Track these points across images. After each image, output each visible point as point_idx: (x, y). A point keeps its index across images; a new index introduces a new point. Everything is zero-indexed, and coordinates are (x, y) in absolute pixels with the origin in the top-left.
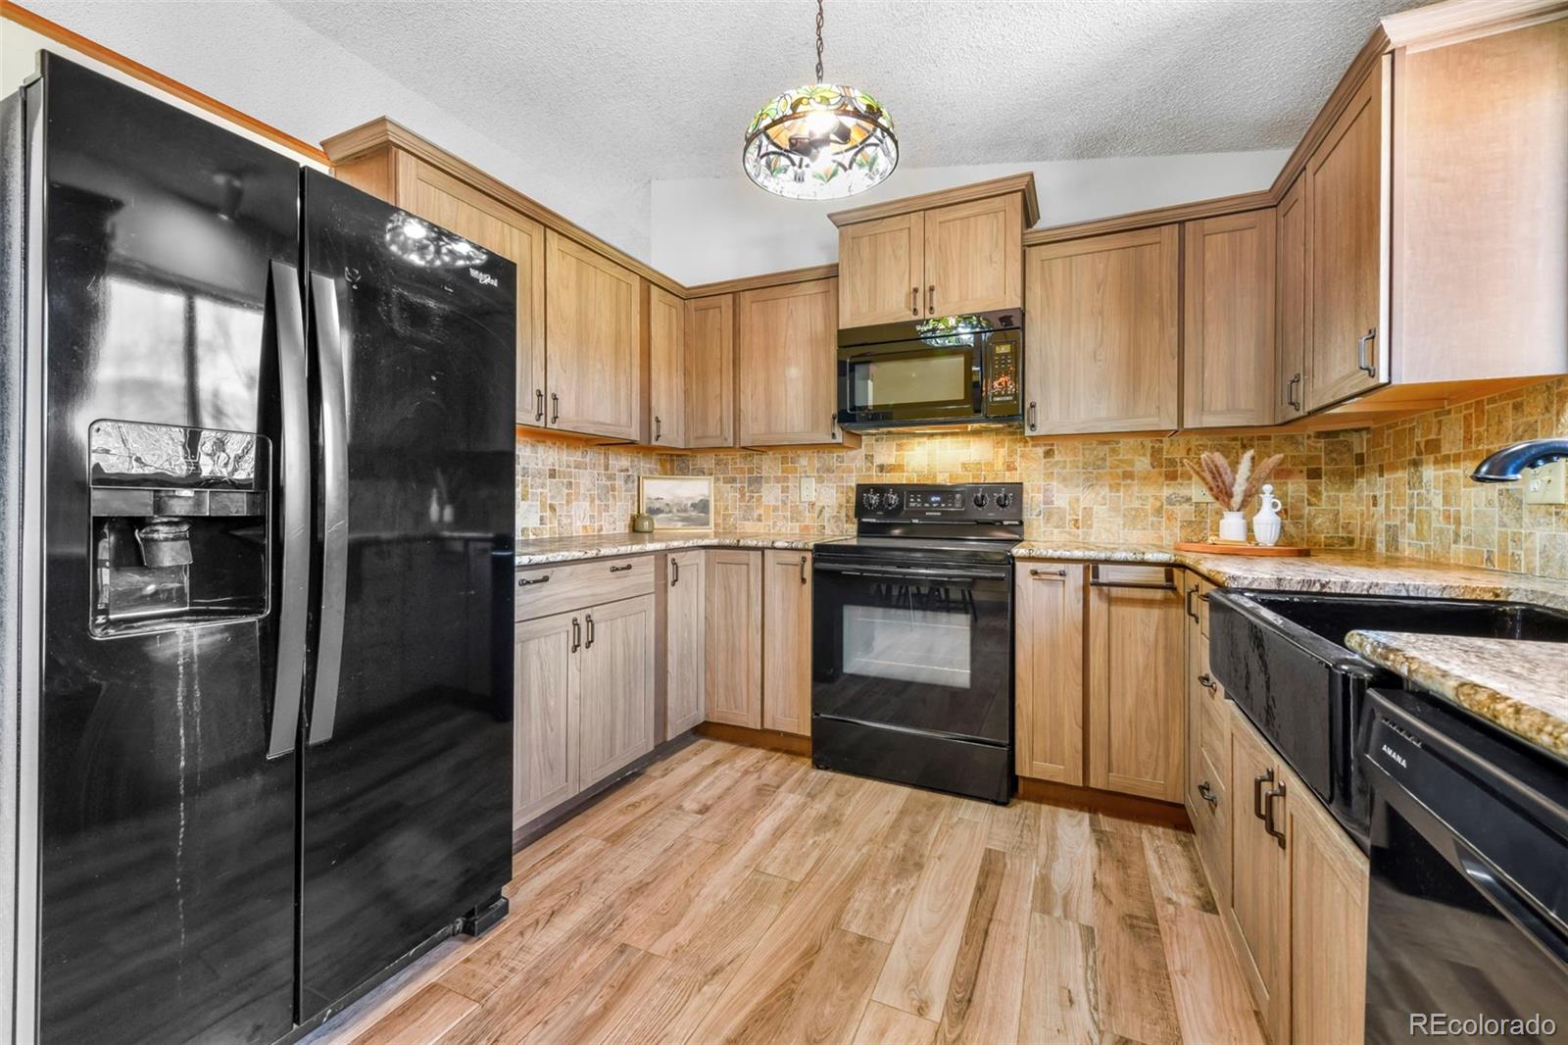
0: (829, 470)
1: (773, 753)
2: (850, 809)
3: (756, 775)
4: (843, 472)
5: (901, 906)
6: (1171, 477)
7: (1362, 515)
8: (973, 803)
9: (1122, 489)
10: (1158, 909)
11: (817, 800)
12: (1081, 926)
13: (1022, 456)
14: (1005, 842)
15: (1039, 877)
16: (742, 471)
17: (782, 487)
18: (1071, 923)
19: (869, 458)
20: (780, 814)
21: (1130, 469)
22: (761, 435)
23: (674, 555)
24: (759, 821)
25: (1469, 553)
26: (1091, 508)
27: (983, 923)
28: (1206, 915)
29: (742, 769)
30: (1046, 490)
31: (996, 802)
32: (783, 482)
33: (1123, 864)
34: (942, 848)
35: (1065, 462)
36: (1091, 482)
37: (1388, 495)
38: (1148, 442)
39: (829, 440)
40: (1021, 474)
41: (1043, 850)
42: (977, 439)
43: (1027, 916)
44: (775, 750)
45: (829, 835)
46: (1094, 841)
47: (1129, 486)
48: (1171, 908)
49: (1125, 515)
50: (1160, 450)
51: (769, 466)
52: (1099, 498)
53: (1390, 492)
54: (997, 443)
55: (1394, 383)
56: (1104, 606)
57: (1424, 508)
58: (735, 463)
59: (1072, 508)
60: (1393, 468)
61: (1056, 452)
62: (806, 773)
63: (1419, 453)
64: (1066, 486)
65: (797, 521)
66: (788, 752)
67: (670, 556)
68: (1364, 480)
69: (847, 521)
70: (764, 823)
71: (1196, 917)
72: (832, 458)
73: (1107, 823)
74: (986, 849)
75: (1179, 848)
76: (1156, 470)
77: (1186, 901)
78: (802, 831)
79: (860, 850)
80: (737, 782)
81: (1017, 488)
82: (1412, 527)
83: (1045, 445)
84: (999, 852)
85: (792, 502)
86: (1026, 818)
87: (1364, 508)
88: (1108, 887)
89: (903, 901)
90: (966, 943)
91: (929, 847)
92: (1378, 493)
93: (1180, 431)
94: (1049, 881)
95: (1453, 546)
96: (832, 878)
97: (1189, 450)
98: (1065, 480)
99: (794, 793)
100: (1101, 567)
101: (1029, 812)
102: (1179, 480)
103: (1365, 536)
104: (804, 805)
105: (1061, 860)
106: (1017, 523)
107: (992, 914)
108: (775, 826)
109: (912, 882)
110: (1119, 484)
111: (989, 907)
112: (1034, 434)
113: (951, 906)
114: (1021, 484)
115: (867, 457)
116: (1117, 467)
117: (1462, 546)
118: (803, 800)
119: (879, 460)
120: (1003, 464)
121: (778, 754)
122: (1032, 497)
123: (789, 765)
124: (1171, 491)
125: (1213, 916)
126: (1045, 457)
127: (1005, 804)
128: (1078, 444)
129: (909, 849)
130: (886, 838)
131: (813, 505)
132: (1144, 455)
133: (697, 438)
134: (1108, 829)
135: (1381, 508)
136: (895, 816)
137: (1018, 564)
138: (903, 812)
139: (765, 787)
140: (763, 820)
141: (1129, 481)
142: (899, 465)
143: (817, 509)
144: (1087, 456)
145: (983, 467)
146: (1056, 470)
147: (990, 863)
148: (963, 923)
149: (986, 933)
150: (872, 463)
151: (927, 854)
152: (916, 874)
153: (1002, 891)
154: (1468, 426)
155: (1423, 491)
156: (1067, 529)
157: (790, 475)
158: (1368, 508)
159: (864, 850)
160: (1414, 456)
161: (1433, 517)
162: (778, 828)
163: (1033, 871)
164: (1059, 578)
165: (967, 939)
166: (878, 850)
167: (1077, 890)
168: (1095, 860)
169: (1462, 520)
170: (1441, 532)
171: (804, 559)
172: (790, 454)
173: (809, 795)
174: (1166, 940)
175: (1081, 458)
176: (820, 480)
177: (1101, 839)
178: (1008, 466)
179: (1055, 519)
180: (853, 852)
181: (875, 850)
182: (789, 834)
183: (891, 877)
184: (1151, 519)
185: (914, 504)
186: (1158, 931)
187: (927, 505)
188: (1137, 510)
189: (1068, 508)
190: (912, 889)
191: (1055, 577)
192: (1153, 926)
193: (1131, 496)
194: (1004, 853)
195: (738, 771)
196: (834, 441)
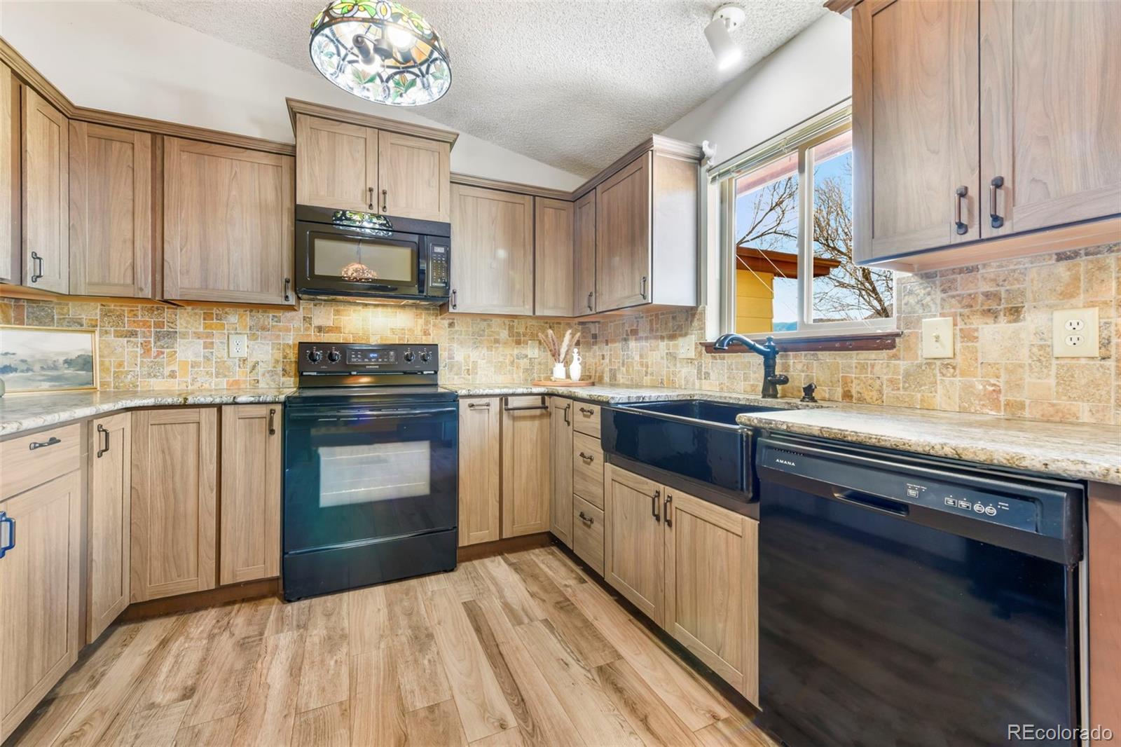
0: (264, 329)
1: (229, 608)
2: (346, 621)
3: (226, 634)
4: (280, 331)
5: (439, 669)
6: (518, 343)
7: (596, 364)
8: (433, 577)
9: (494, 350)
10: (564, 592)
11: (310, 628)
12: (542, 621)
13: (434, 326)
14: (470, 593)
15: (503, 605)
16: (145, 324)
17: (205, 343)
18: (536, 623)
19: (307, 319)
20: (283, 655)
21: (498, 337)
22: (195, 289)
23: (100, 421)
24: (265, 671)
25: (651, 380)
26: (477, 362)
27: (495, 650)
28: (584, 585)
29: (205, 635)
30: (450, 350)
31: (446, 571)
32: (207, 338)
33: (535, 577)
34: (435, 617)
35: (461, 331)
36: (476, 346)
37: (611, 355)
38: (507, 321)
39: (281, 301)
40: (433, 338)
41: (493, 588)
42: (402, 311)
43: (513, 631)
44: (233, 603)
45: (345, 650)
46: (513, 571)
47: (497, 348)
48: (569, 589)
49: (495, 366)
50: (513, 326)
51: (185, 321)
52: (482, 355)
53: (612, 353)
54: (417, 315)
55: (654, 303)
56: (511, 422)
57: (630, 360)
58: (136, 315)
59: (466, 362)
60: (614, 341)
61: (456, 324)
62: (282, 611)
63: (627, 335)
64: (462, 347)
65: (225, 376)
66: (245, 600)
67: (96, 423)
68: (597, 347)
69: (284, 375)
70: (273, 670)
71: (581, 589)
72: (268, 318)
73: (513, 557)
74: (462, 603)
75: (551, 557)
76: (511, 338)
77: (572, 582)
78: (318, 659)
79: (379, 648)
80: (208, 650)
81: (433, 348)
82: (624, 369)
83: (449, 319)
84: (471, 601)
85: (217, 357)
86: (470, 573)
87: (597, 361)
88: (538, 593)
89: (438, 665)
90: (496, 668)
91: (427, 619)
92: (605, 354)
93: (534, 317)
94: (508, 603)
95: (645, 378)
96: (374, 679)
97: (527, 327)
98: (461, 343)
99: (282, 631)
100: (509, 398)
101: (469, 569)
102: (522, 345)
103: (597, 374)
104: (302, 639)
105: (506, 589)
106: (433, 372)
107: (496, 641)
108: (287, 668)
109: (434, 649)
110: (492, 347)
111: (490, 636)
112: (455, 311)
113: (470, 650)
114: (437, 345)
115: (305, 318)
116: (491, 336)
117: (649, 377)
118: (296, 634)
119: (317, 321)
120: (421, 330)
121: (237, 607)
122: (443, 355)
123: (256, 611)
124: (518, 351)
125: (587, 584)
126: (449, 327)
127: (452, 570)
128: (469, 320)
129: (415, 628)
130: (392, 629)
131: (244, 360)
132: (505, 329)
133: (90, 284)
134: (515, 561)
135: (607, 360)
136: (386, 610)
137: (461, 401)
138: (390, 605)
139: (247, 640)
140: (269, 669)
141: (497, 345)
142: (337, 328)
143: (249, 364)
144: (474, 328)
145: (406, 332)
146: (456, 336)
147: (471, 611)
148: (485, 657)
149: (501, 654)
150: (311, 324)
151: (429, 625)
152: (433, 643)
153: (490, 624)
154: (652, 324)
155: (630, 353)
156: (463, 376)
157: (214, 331)
158: (600, 361)
159: (383, 645)
160: (625, 336)
161: (635, 365)
162: (291, 669)
163: (497, 604)
164: (486, 407)
165: (494, 665)
166: (393, 641)
167: (525, 603)
168: (522, 582)
169: (649, 366)
170: (639, 371)
171: (272, 412)
172: (215, 311)
173: (298, 626)
174: (578, 606)
175: (471, 329)
176: (253, 337)
177: (516, 568)
178: (425, 332)
179: (455, 369)
180: (374, 653)
181: (390, 641)
182: (306, 667)
183: (417, 653)
184: (509, 368)
185: (355, 360)
186: (573, 604)
187: (366, 360)
188: (501, 362)
189: (463, 361)
190: (438, 653)
191: (483, 407)
192: (569, 603)
193: (498, 354)
194: (474, 601)
195: (200, 639)
196: (286, 303)
